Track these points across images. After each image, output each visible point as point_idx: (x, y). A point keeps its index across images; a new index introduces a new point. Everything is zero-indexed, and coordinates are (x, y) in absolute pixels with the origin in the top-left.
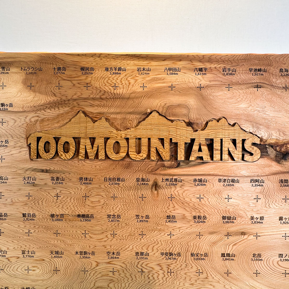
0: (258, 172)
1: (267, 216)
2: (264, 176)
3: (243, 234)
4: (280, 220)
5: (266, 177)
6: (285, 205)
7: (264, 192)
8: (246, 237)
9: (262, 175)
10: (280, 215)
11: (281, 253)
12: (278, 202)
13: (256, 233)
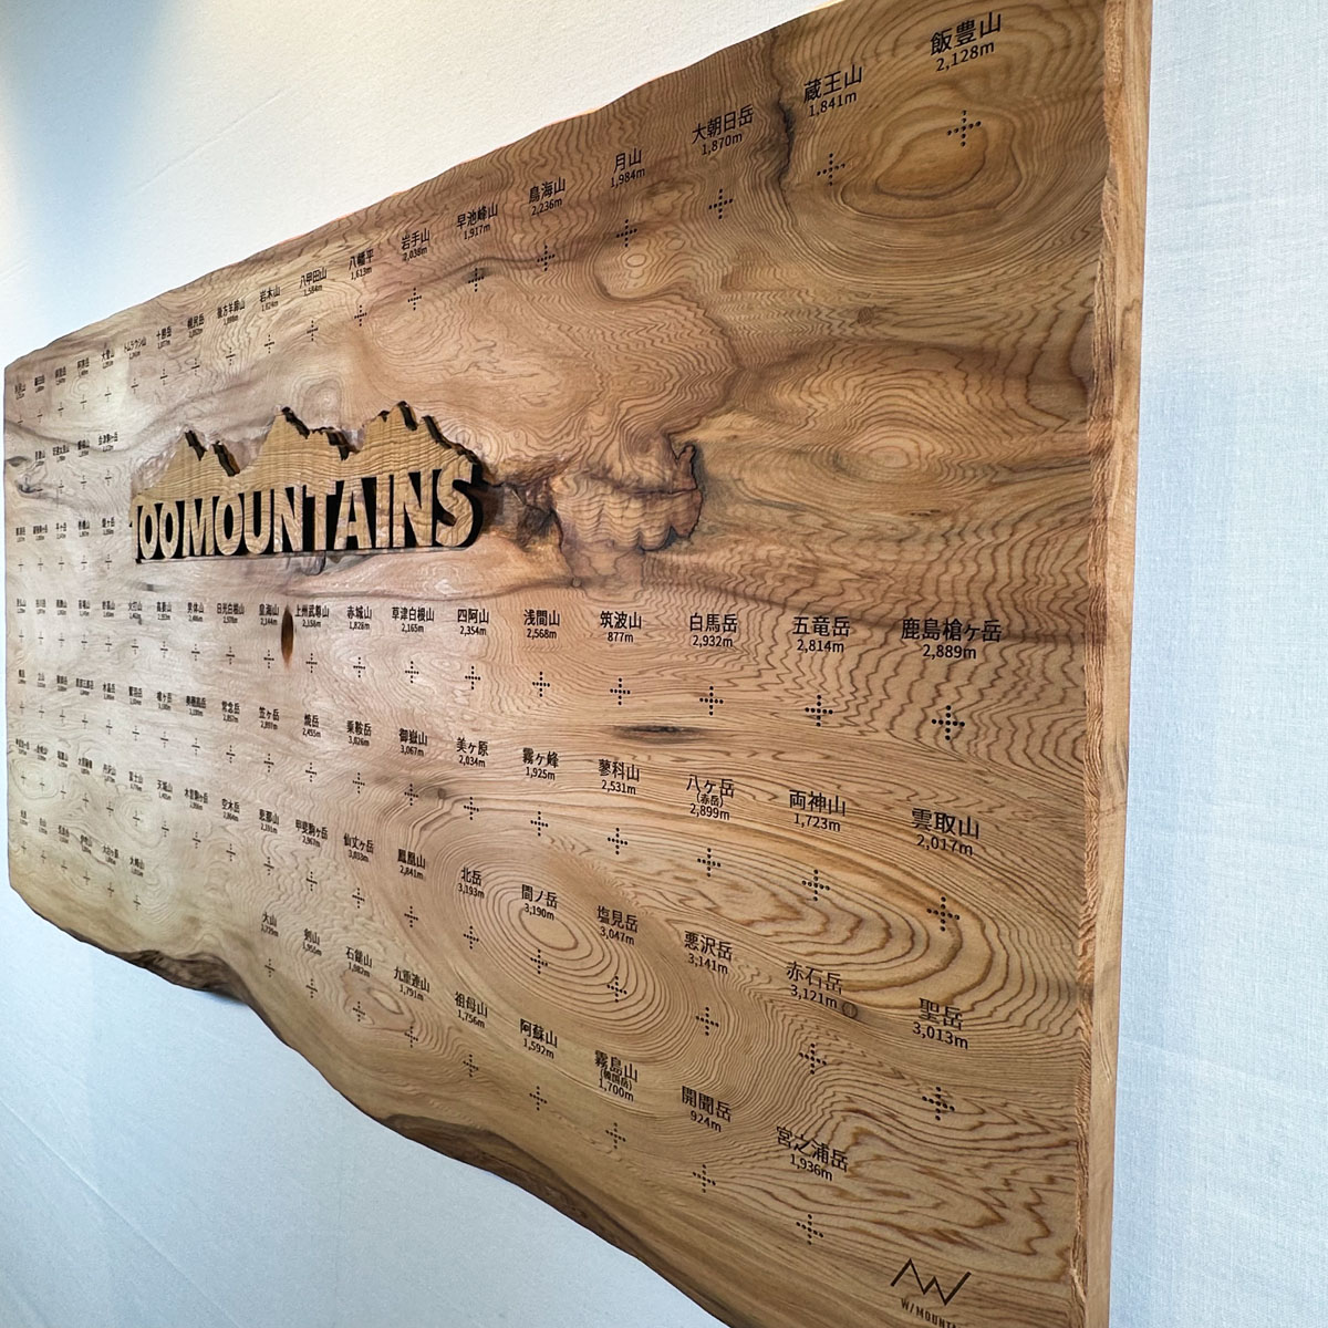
0: (474, 584)
1: (494, 742)
2: (488, 597)
3: (442, 794)
4: (525, 761)
5: (494, 600)
6: (539, 706)
7: (489, 654)
8: (447, 805)
9: (484, 593)
10: (524, 743)
11: (528, 882)
12: (520, 695)
13: (469, 796)
